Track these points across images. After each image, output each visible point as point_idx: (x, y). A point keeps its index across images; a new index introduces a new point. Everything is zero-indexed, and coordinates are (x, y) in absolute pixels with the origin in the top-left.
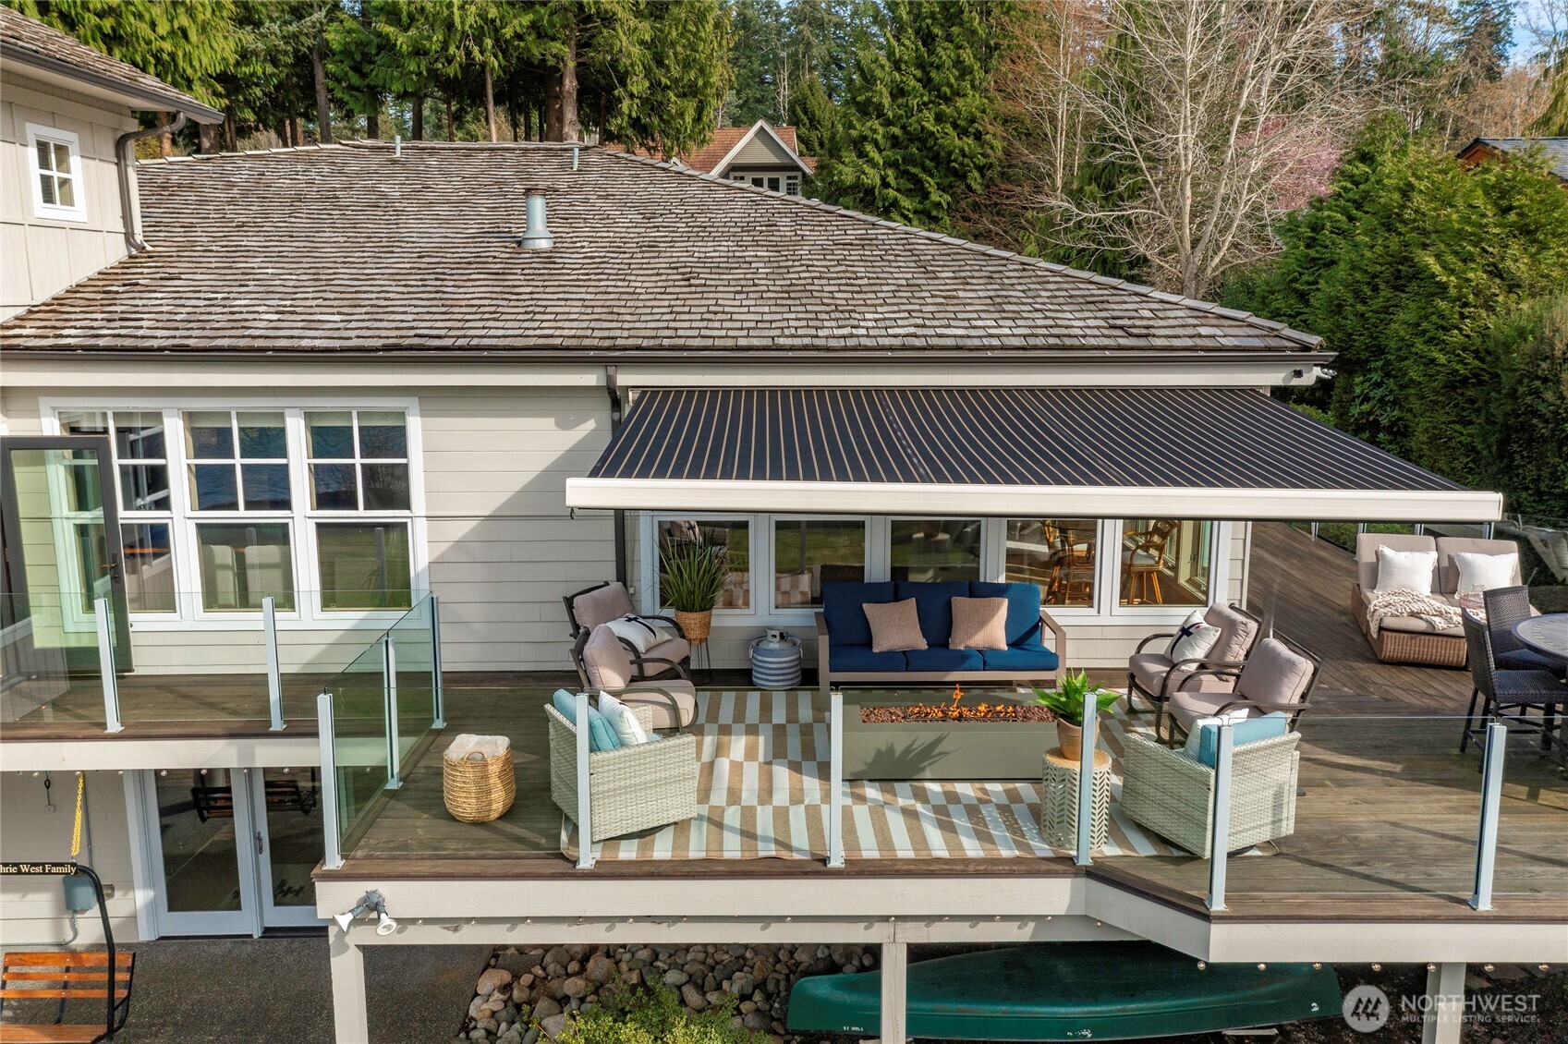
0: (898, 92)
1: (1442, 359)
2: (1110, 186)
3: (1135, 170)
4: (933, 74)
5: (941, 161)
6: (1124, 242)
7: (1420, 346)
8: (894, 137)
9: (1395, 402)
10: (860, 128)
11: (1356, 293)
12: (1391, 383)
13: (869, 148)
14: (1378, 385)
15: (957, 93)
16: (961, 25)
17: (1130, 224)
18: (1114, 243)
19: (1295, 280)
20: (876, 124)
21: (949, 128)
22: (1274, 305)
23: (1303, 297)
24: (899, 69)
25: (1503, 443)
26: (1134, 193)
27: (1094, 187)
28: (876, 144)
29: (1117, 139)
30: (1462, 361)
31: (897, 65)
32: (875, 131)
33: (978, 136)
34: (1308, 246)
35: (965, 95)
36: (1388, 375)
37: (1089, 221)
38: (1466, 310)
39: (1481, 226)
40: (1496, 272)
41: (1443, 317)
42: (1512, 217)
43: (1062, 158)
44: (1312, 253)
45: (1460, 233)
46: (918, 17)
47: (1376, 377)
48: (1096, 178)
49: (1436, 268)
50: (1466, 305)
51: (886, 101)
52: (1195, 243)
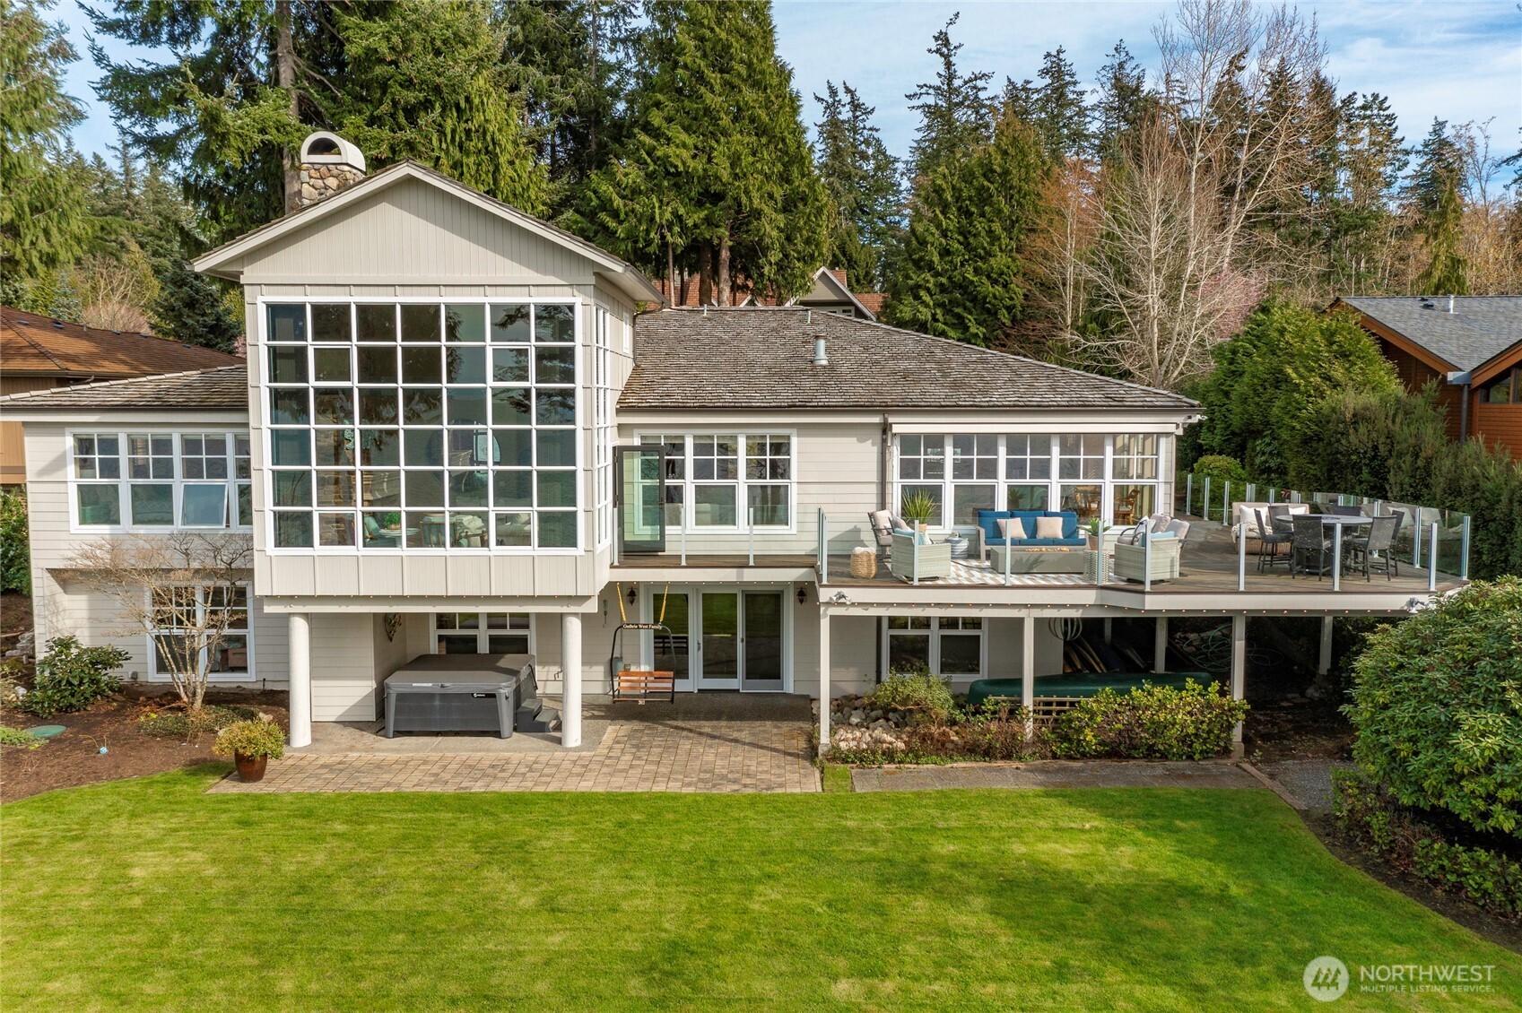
0: (945, 252)
1: (1298, 427)
2: (1104, 325)
3: (1121, 315)
4: (971, 240)
5: (978, 302)
6: (1115, 361)
7: (1287, 420)
8: (942, 285)
9: (1279, 454)
10: (916, 278)
11: (1255, 390)
12: (1276, 443)
13: (922, 293)
14: (1269, 444)
15: (989, 254)
16: (991, 206)
17: (1118, 350)
18: (1109, 362)
19: (1222, 384)
20: (928, 276)
21: (984, 280)
22: (1210, 399)
23: (1227, 394)
24: (945, 236)
25: (1330, 470)
26: (1121, 329)
27: (1094, 325)
28: (928, 290)
29: (1108, 296)
30: (1309, 427)
31: (944, 234)
32: (928, 281)
33: (1005, 286)
34: (1230, 364)
35: (995, 256)
36: (1274, 439)
37: (1092, 347)
38: (1311, 399)
39: (1319, 352)
40: (1327, 378)
41: (1298, 403)
42: (1335, 347)
43: (1070, 306)
44: (1233, 368)
45: (1308, 355)
46: (958, 199)
47: (1267, 440)
48: (1095, 318)
49: (1294, 375)
50: (1310, 396)
51: (936, 259)
52: (1161, 363)
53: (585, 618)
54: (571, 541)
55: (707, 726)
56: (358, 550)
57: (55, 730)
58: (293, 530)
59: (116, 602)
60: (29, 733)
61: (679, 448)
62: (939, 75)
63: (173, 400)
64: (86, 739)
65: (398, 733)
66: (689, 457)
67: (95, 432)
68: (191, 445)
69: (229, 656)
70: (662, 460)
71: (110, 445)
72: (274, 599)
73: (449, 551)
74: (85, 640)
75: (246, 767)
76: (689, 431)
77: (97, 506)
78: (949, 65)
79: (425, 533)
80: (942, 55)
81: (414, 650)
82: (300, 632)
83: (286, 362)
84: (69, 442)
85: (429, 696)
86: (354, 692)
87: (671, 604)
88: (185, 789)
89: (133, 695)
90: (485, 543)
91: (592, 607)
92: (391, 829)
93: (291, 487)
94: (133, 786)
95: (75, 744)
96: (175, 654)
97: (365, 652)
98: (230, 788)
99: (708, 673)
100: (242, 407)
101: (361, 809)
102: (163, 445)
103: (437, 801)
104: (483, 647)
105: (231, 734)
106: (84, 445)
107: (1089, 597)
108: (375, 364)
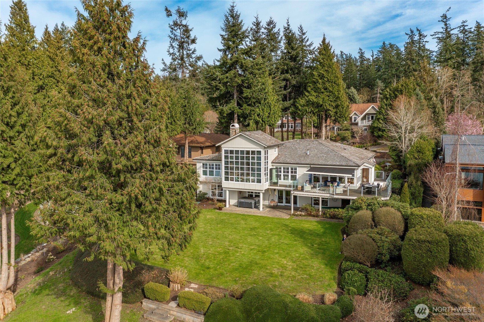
53: (263, 193)
54: (260, 182)
55: (281, 210)
56: (234, 182)
57: (199, 202)
58: (227, 179)
59: (206, 186)
60: (197, 202)
61: (281, 168)
62: (443, 28)
63: (214, 159)
64: (203, 204)
65: (240, 207)
66: (282, 170)
67: (205, 163)
68: (216, 165)
69: (220, 195)
70: (278, 170)
71: (206, 165)
72: (224, 188)
73: (245, 183)
74: (203, 191)
75: (220, 209)
76: (282, 166)
77: (205, 173)
78: (446, 25)
79: (242, 181)
80: (443, 22)
81: (244, 196)
82: (228, 192)
83: (226, 157)
84: (202, 164)
85: (243, 202)
86: (234, 201)
87: (280, 192)
88: (213, 211)
89: (208, 199)
90: (250, 182)
91: (264, 192)
92: (234, 216)
93: (226, 173)
94: (208, 210)
95: (202, 204)
96: (214, 194)
97: (236, 196)
98: (218, 211)
99: (286, 203)
100: (221, 161)
101: (231, 214)
102: (213, 165)
103: (240, 214)
104: (254, 196)
105: (219, 204)
106: (203, 164)
107: (328, 195)
108: (237, 158)
